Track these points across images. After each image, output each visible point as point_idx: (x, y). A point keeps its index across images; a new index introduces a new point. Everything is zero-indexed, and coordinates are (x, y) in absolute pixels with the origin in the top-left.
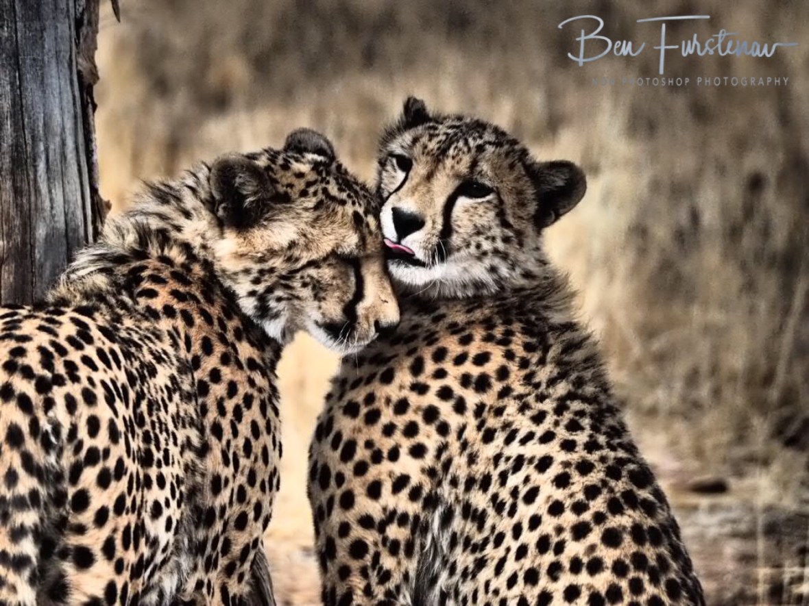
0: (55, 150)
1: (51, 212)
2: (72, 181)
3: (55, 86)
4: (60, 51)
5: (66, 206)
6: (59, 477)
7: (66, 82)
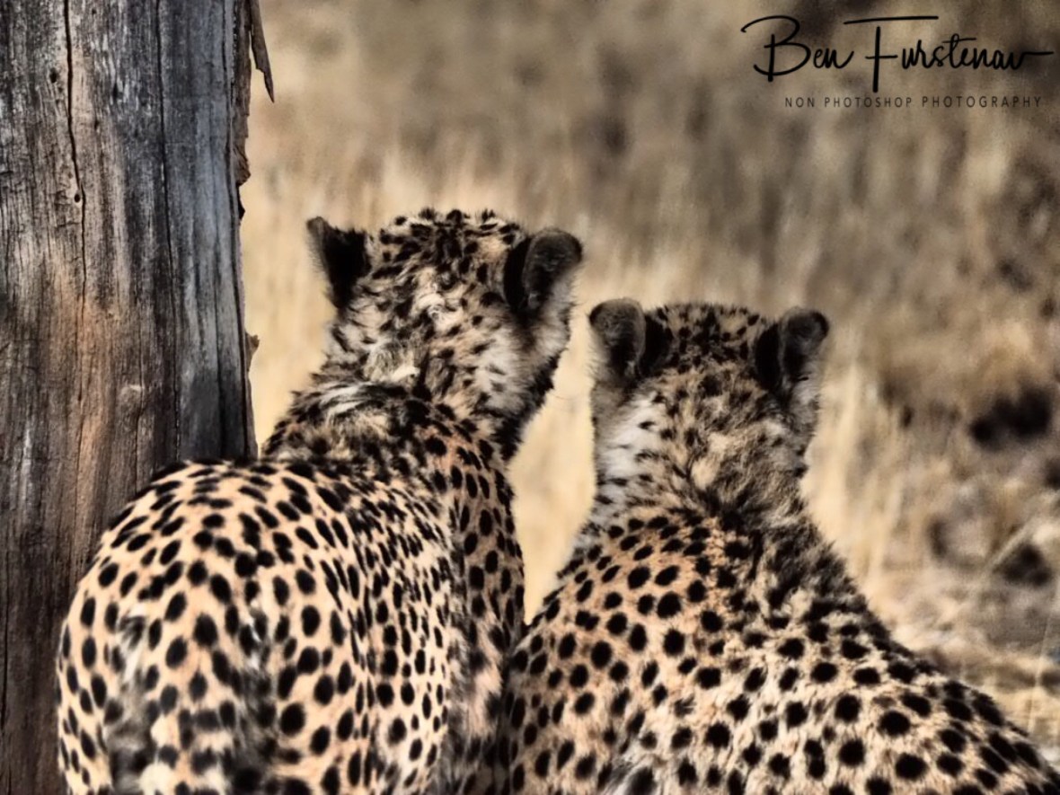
0: (207, 267)
1: (201, 349)
2: (226, 309)
3: (208, 183)
4: (216, 137)
5: (220, 342)
6: (264, 687)
7: (221, 178)
